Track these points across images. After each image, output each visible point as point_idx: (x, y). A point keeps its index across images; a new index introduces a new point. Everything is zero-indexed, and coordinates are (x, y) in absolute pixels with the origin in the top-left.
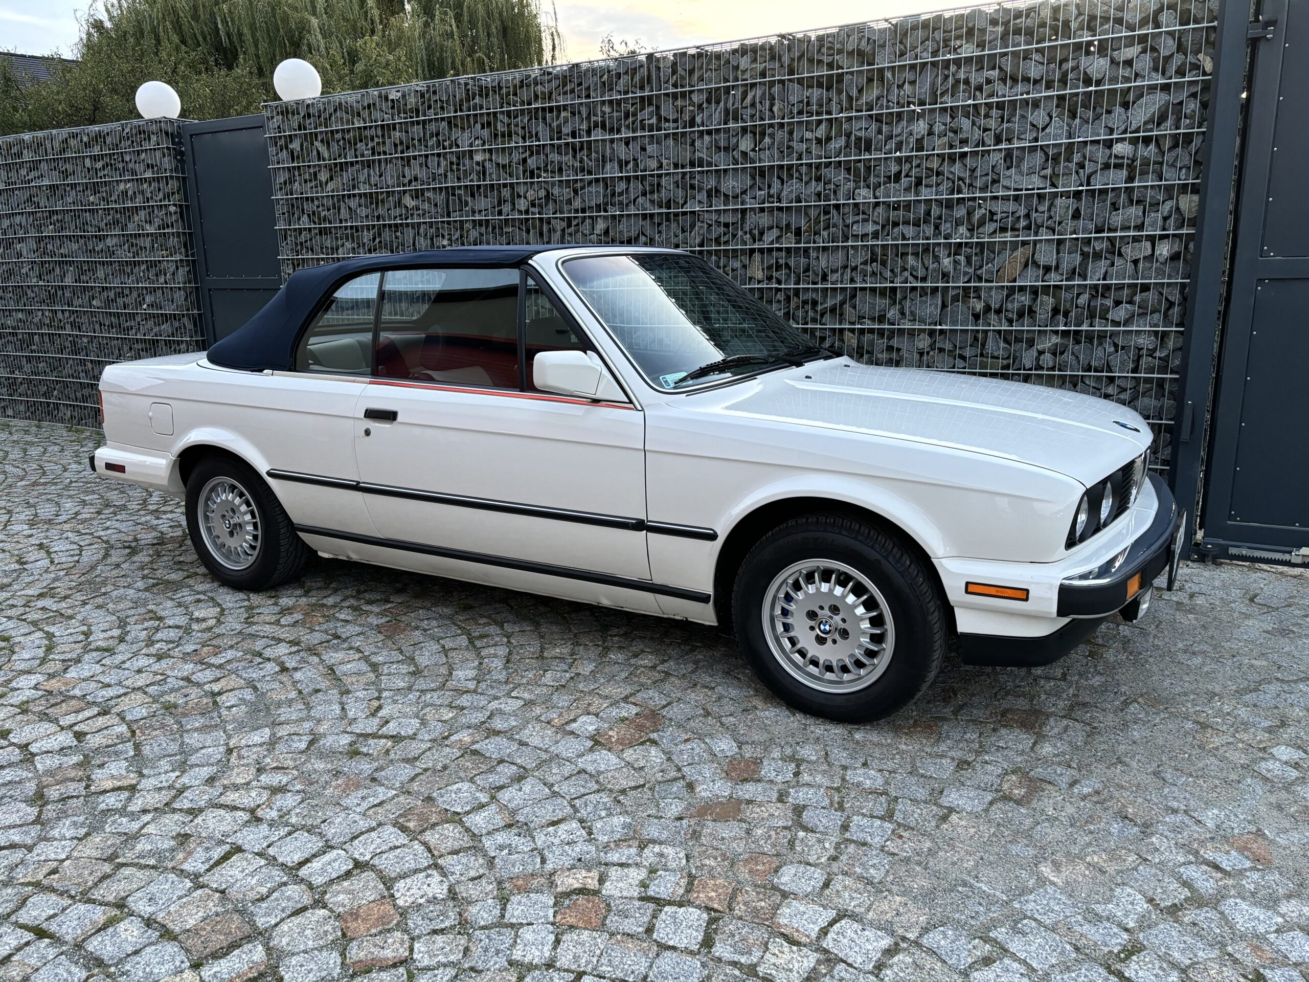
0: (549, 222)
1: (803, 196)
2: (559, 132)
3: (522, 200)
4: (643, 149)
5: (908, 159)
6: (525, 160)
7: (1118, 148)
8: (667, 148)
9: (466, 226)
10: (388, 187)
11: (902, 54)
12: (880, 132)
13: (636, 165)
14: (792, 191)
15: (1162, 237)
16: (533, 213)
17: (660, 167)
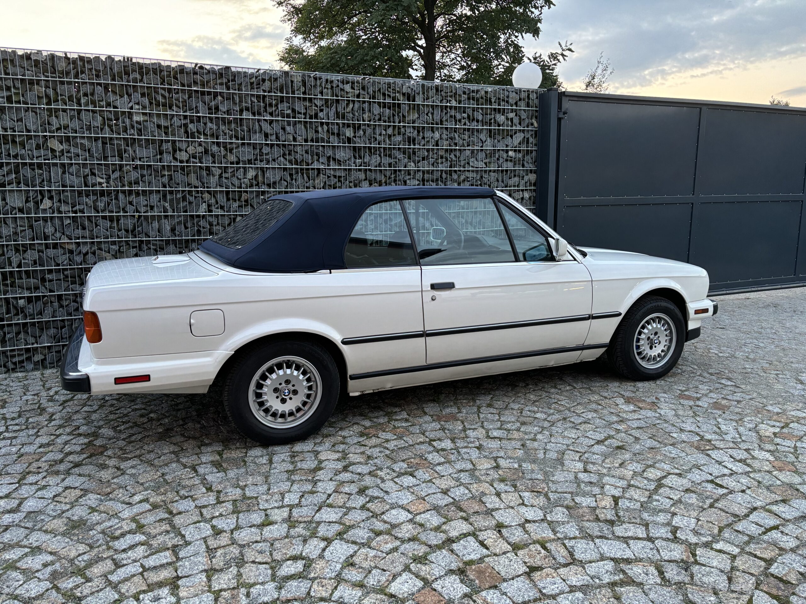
0: (208, 168)
1: (382, 164)
2: (217, 108)
3: (184, 153)
4: (284, 129)
5: (433, 149)
6: (186, 125)
7: (511, 153)
8: (301, 129)
9: (125, 169)
10: (28, 131)
11: (428, 99)
12: (418, 135)
13: (278, 138)
14: (376, 161)
15: (526, 190)
16: (194, 162)
17: (295, 139)
